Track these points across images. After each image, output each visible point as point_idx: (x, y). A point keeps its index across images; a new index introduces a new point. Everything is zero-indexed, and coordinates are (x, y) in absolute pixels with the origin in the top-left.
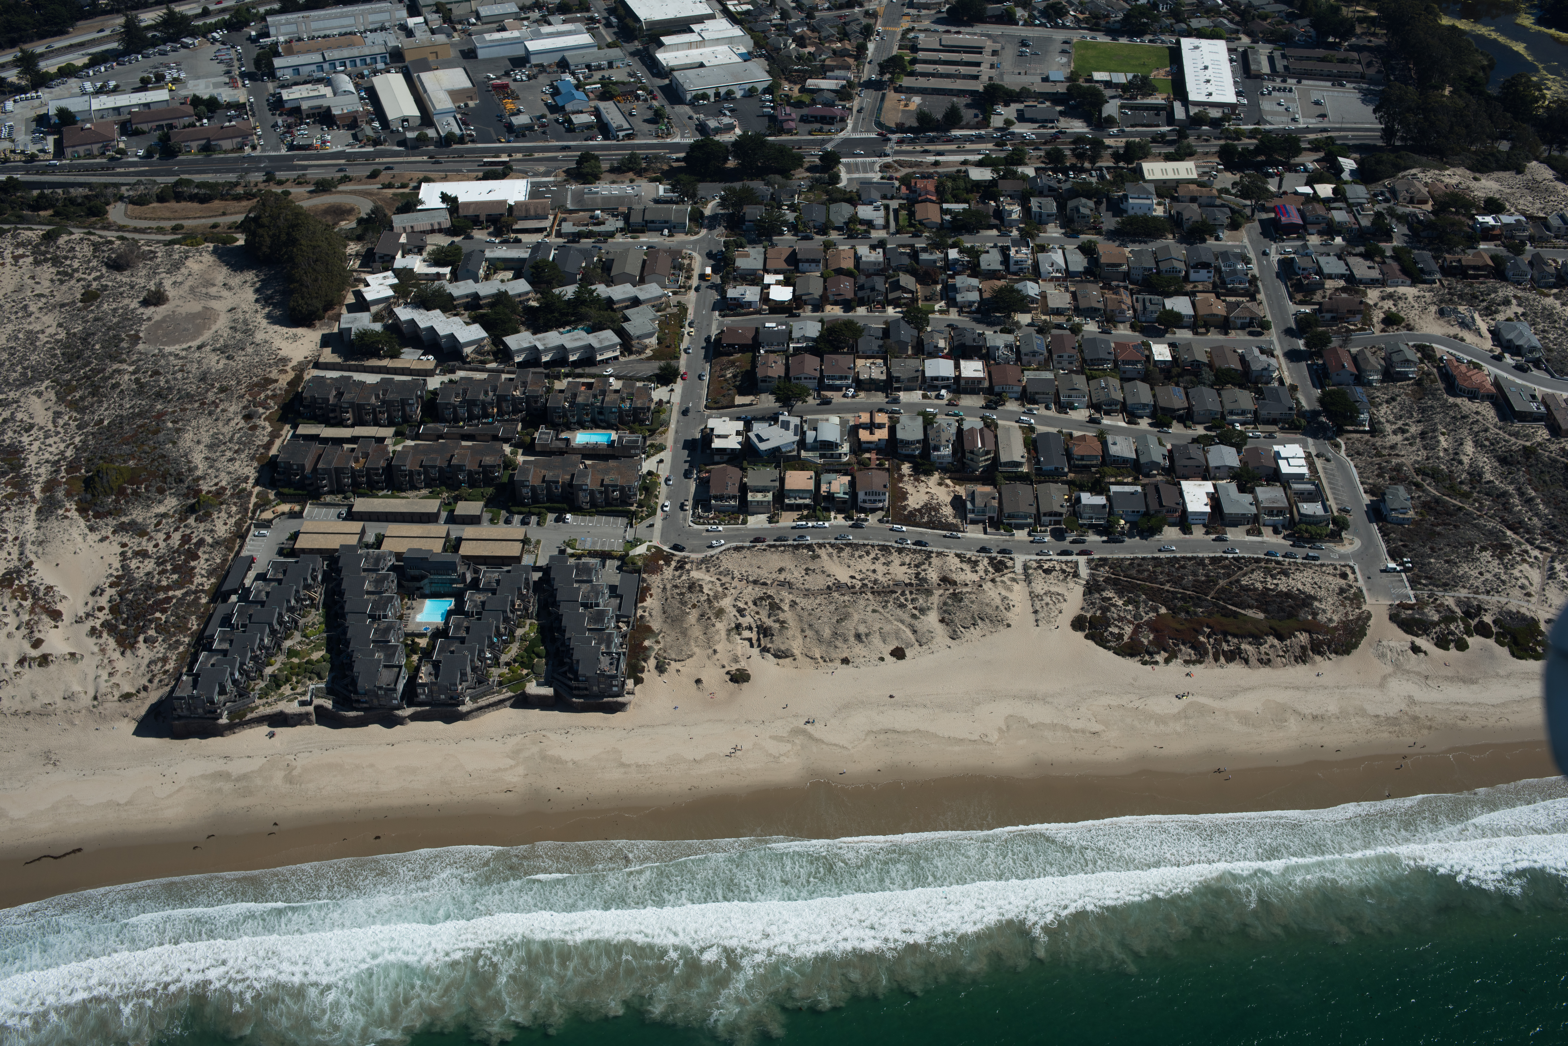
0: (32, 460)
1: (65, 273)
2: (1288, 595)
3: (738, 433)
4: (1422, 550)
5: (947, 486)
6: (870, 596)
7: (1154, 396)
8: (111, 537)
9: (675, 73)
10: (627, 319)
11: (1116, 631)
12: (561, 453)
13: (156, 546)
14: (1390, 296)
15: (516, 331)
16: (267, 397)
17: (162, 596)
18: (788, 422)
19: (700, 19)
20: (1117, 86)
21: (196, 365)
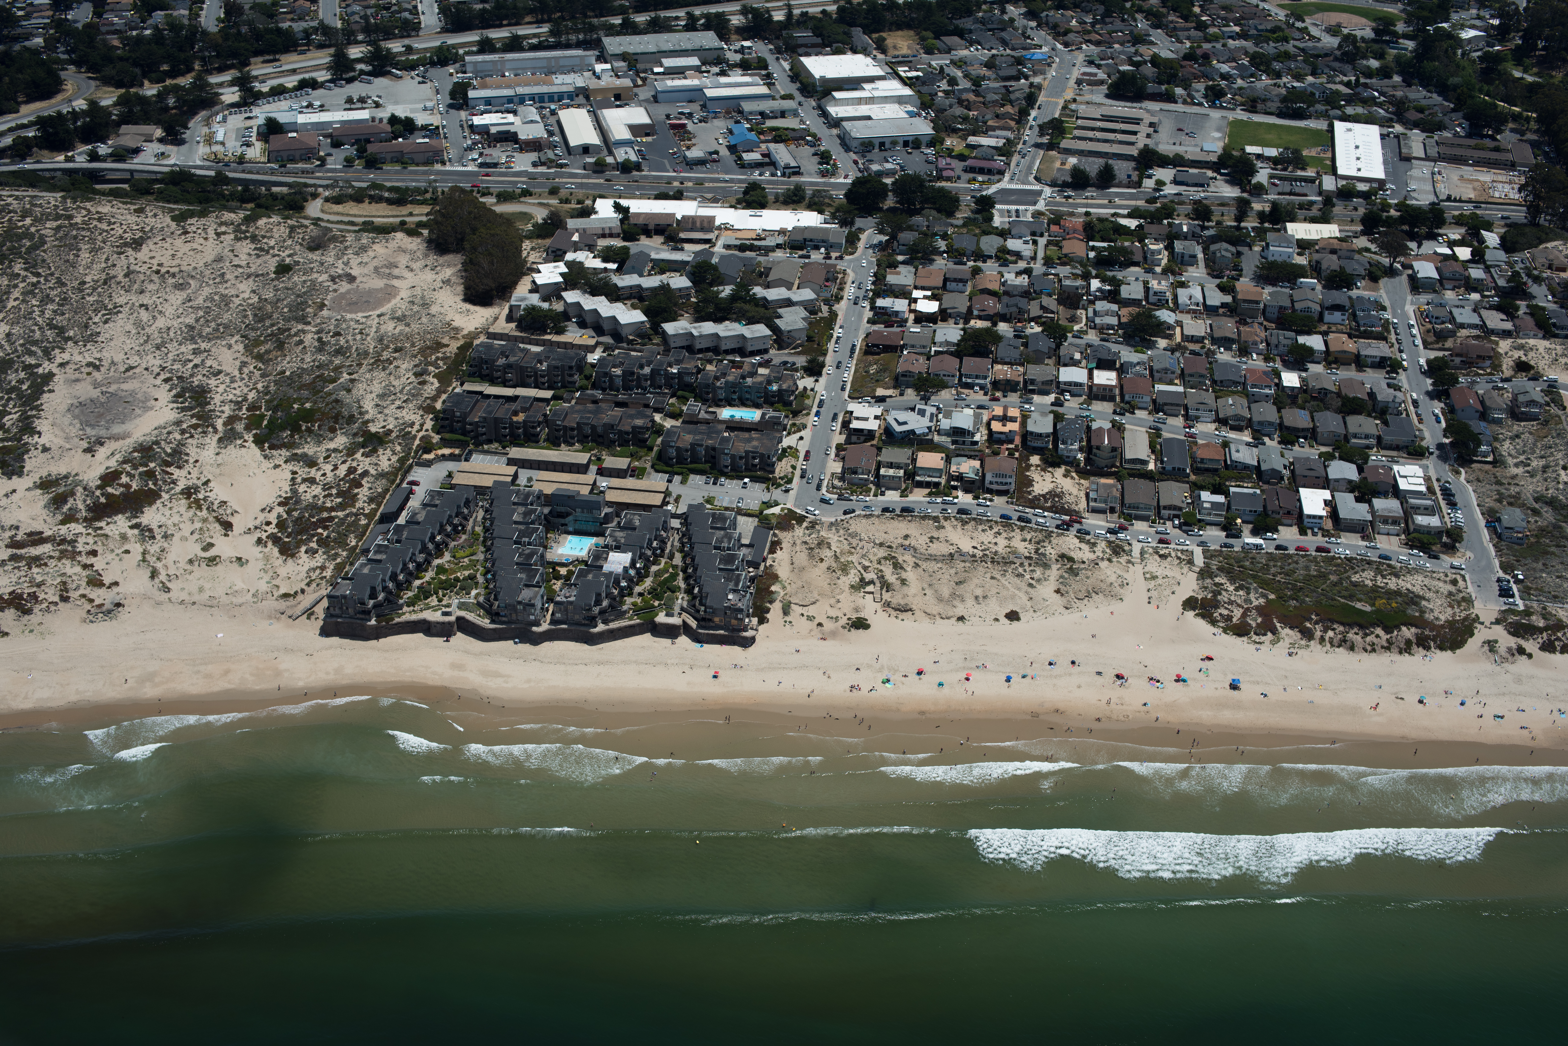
0: (217, 399)
1: (262, 249)
2: (1398, 593)
3: (876, 417)
4: (1535, 565)
5: (1072, 478)
6: (989, 565)
7: (1281, 418)
8: (284, 466)
9: (844, 123)
10: (780, 317)
11: (1225, 612)
12: (707, 422)
13: (324, 475)
14: (1521, 347)
15: (674, 320)
16: (438, 358)
17: (325, 515)
18: (924, 411)
19: (871, 79)
20: (1269, 159)
21: (374, 329)
